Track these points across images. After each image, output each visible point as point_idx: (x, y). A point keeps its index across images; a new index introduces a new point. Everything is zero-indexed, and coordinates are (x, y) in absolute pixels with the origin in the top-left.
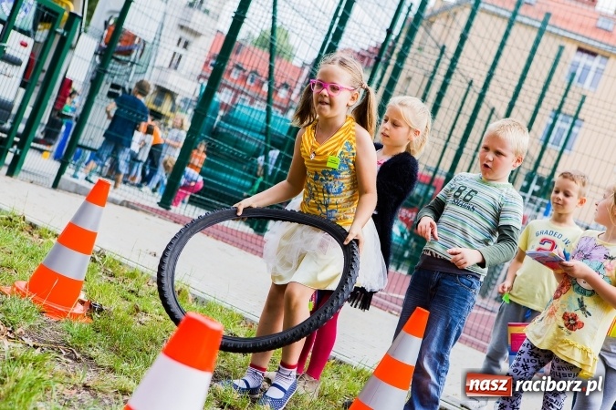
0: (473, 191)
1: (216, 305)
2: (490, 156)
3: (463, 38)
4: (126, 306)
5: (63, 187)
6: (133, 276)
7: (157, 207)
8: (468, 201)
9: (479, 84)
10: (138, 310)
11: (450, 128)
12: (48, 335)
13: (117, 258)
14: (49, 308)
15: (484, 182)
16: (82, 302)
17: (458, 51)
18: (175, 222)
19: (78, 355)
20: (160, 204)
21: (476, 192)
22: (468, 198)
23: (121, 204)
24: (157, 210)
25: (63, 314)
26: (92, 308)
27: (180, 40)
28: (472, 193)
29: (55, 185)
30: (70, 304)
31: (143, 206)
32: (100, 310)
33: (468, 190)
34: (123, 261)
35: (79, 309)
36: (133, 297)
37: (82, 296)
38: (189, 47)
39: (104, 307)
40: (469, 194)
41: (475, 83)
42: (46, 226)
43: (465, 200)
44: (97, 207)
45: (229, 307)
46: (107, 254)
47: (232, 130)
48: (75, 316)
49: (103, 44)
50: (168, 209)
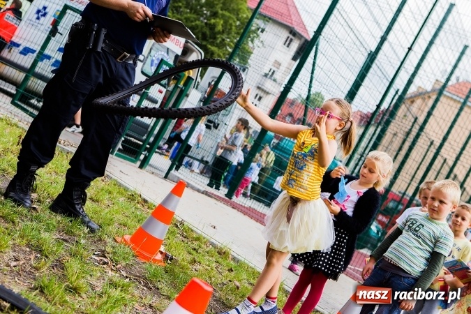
0: (421, 224)
1: (245, 264)
2: (436, 204)
3: (429, 114)
4: (189, 258)
5: (171, 178)
6: (198, 239)
7: (224, 197)
8: (417, 231)
9: (437, 144)
10: (195, 261)
11: (415, 169)
12: (136, 270)
13: (191, 227)
14: (141, 254)
15: (429, 220)
16: (161, 253)
17: (425, 122)
18: (233, 208)
19: (151, 286)
20: (226, 195)
21: (423, 226)
22: (417, 229)
23: (203, 193)
24: (223, 199)
25: (148, 259)
26: (166, 257)
27: (257, 95)
28: (420, 226)
29: (166, 177)
30: (153, 253)
31: (215, 195)
32: (171, 259)
33: (418, 224)
34: (194, 229)
35: (159, 257)
36: (194, 252)
37: (162, 249)
38: (262, 100)
39: (174, 257)
40: (418, 226)
41: (435, 142)
42: (152, 202)
43: (415, 230)
44: (176, 197)
45: (253, 266)
46: (185, 224)
47: (281, 155)
48: (155, 261)
49: (206, 96)
50: (231, 199)
